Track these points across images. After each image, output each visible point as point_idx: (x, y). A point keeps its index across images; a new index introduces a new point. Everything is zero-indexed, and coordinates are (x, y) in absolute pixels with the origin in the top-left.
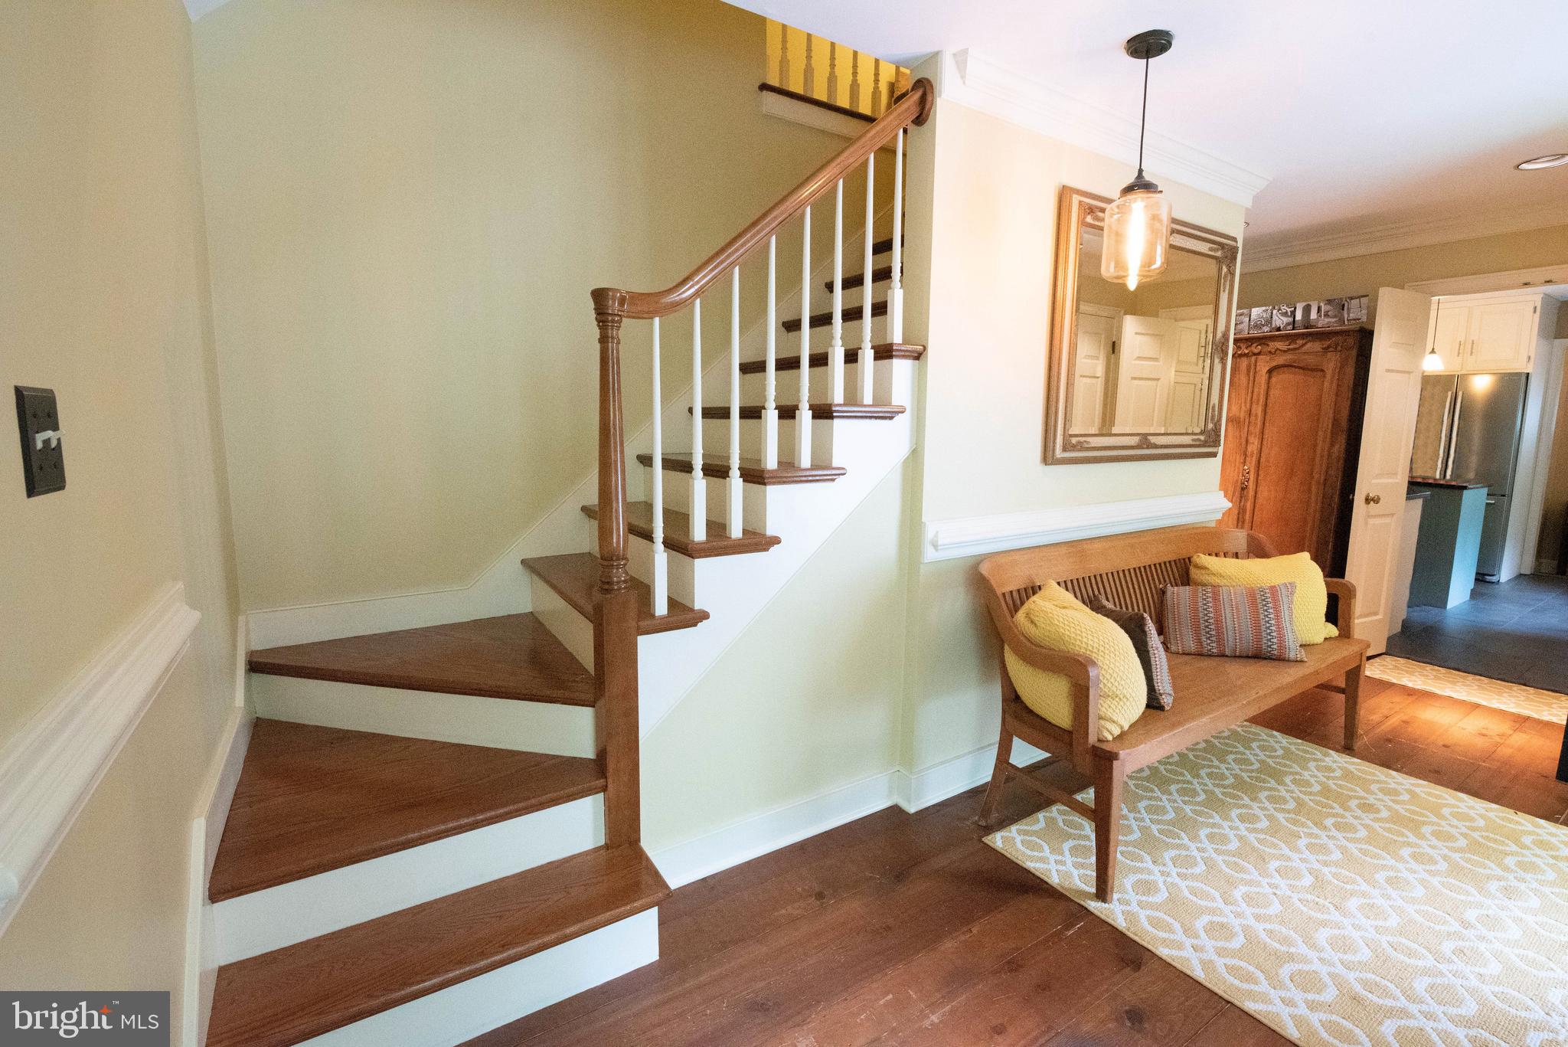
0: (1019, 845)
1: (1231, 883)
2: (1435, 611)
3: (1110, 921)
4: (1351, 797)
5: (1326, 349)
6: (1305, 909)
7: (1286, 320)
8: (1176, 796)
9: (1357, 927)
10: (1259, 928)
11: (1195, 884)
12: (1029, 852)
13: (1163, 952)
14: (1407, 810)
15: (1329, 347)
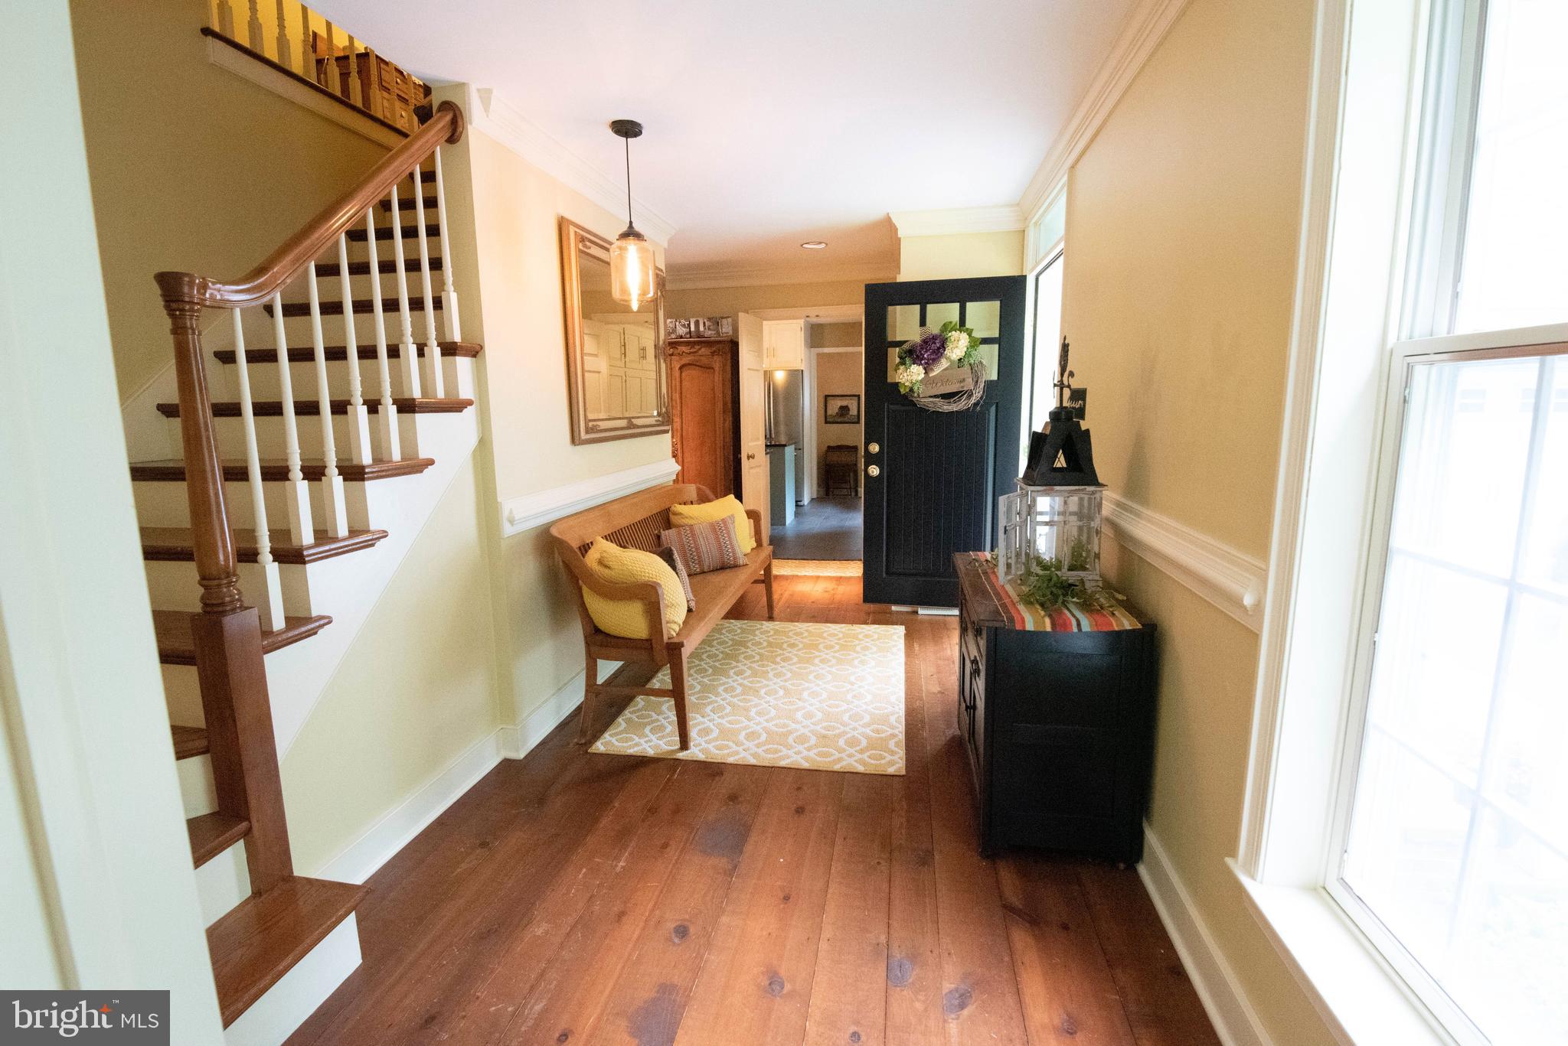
0: (616, 743)
1: (747, 710)
2: (781, 527)
3: (695, 759)
4: (783, 643)
5: (713, 354)
6: (786, 707)
7: (685, 330)
8: (696, 676)
9: (811, 705)
10: (770, 725)
11: (730, 718)
12: (625, 745)
13: (731, 760)
14: (809, 640)
15: (714, 352)
